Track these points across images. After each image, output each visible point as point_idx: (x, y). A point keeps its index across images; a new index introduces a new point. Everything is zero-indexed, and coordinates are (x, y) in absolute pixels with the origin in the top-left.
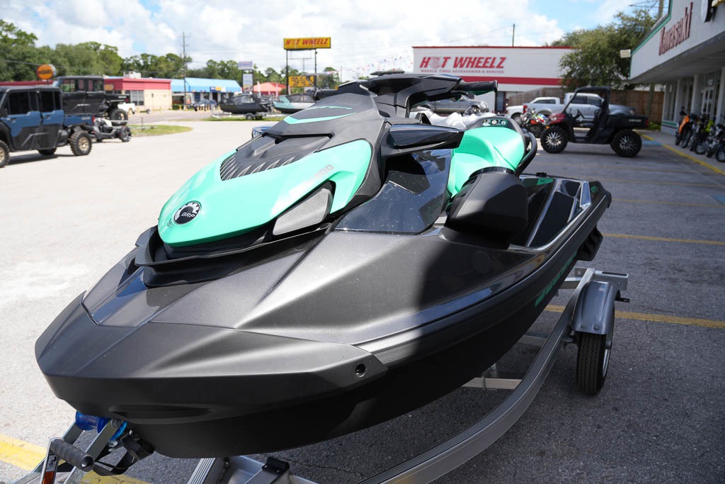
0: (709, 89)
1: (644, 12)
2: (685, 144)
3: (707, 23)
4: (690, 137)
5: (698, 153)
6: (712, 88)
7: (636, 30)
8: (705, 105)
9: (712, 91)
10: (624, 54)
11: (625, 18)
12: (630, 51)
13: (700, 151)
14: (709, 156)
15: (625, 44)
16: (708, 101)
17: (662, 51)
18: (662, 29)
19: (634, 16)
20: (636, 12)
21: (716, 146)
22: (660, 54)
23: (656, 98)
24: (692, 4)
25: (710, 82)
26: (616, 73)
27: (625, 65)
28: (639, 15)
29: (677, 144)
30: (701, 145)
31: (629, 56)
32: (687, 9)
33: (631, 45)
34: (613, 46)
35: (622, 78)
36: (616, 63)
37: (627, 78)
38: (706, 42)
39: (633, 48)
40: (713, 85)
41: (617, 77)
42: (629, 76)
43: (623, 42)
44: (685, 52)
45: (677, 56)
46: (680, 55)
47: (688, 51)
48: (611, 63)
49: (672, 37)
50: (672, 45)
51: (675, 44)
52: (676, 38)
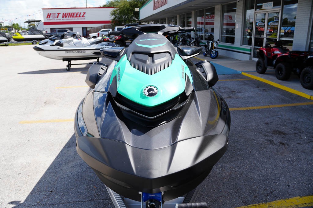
10: (137, 10)
12: (139, 8)
17: (155, 8)
22: (154, 10)
26: (133, 18)
27: (137, 14)
31: (139, 10)
33: (139, 6)
34: (132, 7)
35: (136, 19)
36: (133, 13)
37: (138, 19)
38: (175, 6)
39: (140, 7)
40: (174, 22)
41: (134, 19)
42: (139, 19)
43: (135, 5)
44: (166, 9)
45: (163, 11)
46: (164, 10)
47: (167, 9)
48: (131, 13)
49: (159, 3)
50: (159, 6)
51: (161, 6)
52: (161, 3)
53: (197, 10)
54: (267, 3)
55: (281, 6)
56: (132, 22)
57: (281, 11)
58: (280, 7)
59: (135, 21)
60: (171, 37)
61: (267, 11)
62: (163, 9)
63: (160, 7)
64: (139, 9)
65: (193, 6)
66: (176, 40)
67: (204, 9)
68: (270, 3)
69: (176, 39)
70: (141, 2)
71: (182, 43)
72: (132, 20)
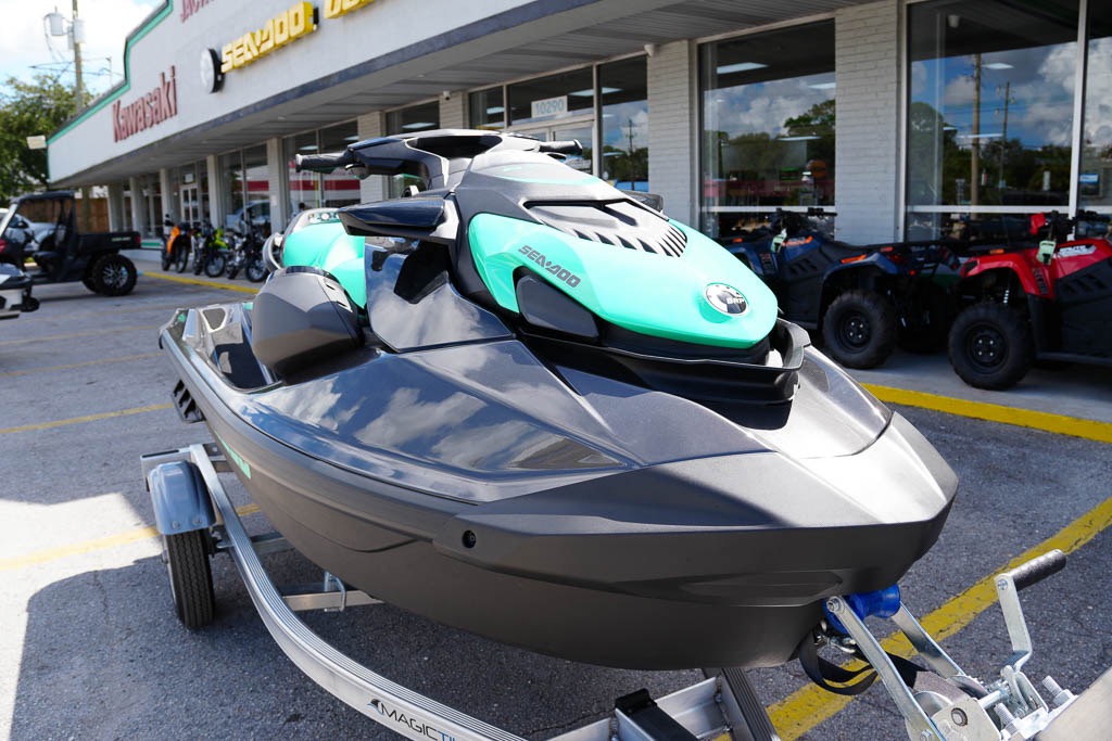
0: (189, 188)
1: (51, 78)
2: (181, 265)
3: (215, 94)
4: (187, 256)
5: (211, 276)
6: (195, 186)
7: (45, 106)
8: (187, 211)
9: (194, 191)
10: (35, 142)
11: (22, 86)
12: (43, 138)
13: (215, 273)
14: (232, 277)
15: (30, 128)
16: (191, 204)
17: (120, 134)
18: (115, 102)
19: (36, 83)
20: (37, 77)
21: (241, 262)
22: (116, 140)
23: (93, 209)
24: (173, 68)
25: (189, 178)
26: (21, 173)
27: (38, 162)
28: (43, 82)
29: (166, 268)
30: (214, 264)
31: (43, 145)
32: (163, 75)
33: (40, 129)
34: (10, 131)
35: (35, 182)
36: (20, 158)
37: (43, 181)
38: (216, 120)
39: (49, 134)
40: (194, 182)
41: (24, 180)
42: (47, 177)
43: (26, 126)
44: (174, 136)
45: (159, 142)
46: (166, 140)
47: (181, 133)
48: (13, 157)
49: (140, 114)
50: (141, 125)
51: (149, 123)
52: (147, 115)
53: (285, 137)
54: (545, 101)
55: (595, 110)
56: (20, 190)
57: (595, 124)
58: (592, 113)
59: (29, 186)
60: (197, 238)
61: (549, 127)
62: (161, 137)
63: (145, 127)
64: (47, 140)
65: (281, 118)
66: (218, 246)
67: (317, 130)
68: (558, 99)
69: (218, 242)
70: (48, 114)
71: (243, 253)
72: (17, 185)
